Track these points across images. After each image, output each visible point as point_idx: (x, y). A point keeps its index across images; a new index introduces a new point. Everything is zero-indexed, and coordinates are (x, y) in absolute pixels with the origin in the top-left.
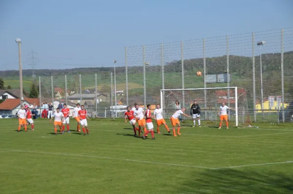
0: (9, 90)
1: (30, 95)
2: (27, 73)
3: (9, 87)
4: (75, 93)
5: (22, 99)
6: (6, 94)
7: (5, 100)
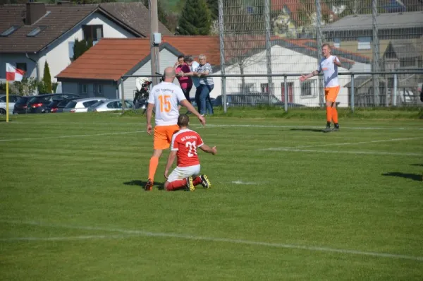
1: (182, 24)
4: (348, 12)
5: (158, 38)
6: (96, 21)
7: (94, 43)
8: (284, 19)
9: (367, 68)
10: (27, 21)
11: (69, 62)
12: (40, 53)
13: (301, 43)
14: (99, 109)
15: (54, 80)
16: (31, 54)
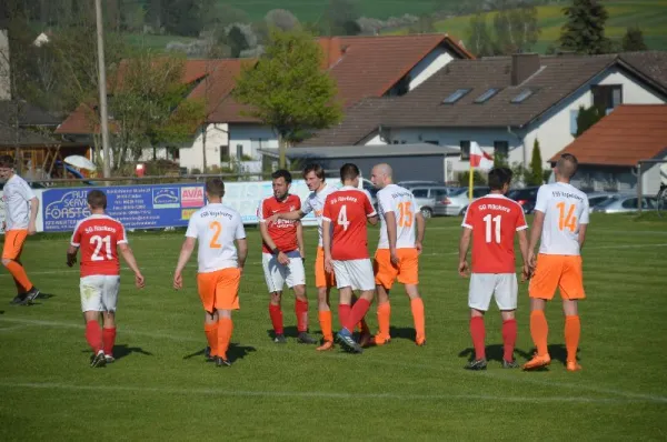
7: (608, 111)
11: (570, 140)
12: (528, 127)
14: (609, 211)
15: (546, 166)
16: (515, 128)
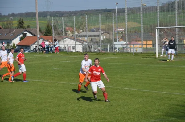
0: (28, 29)
1: (46, 33)
2: (43, 15)
3: (28, 27)
4: (83, 31)
5: (39, 36)
6: (26, 32)
7: (25, 37)
8: (69, 32)
9: (86, 44)
10: (10, 32)
11: (19, 42)
12: (12, 40)
13: (72, 38)
14: (26, 52)
15: (16, 46)
16: (10, 40)
